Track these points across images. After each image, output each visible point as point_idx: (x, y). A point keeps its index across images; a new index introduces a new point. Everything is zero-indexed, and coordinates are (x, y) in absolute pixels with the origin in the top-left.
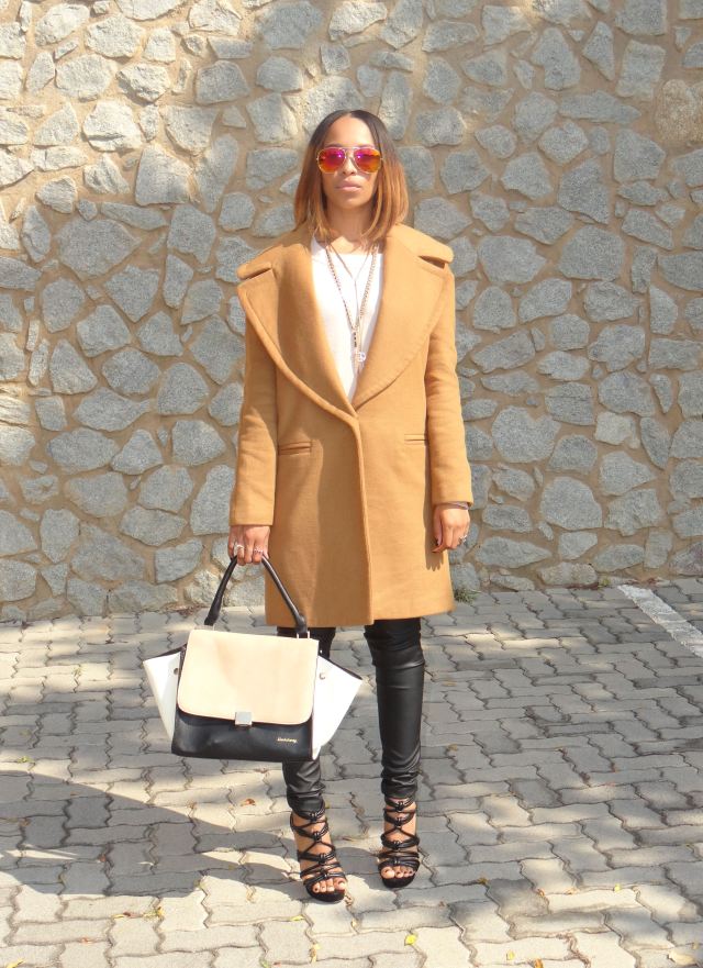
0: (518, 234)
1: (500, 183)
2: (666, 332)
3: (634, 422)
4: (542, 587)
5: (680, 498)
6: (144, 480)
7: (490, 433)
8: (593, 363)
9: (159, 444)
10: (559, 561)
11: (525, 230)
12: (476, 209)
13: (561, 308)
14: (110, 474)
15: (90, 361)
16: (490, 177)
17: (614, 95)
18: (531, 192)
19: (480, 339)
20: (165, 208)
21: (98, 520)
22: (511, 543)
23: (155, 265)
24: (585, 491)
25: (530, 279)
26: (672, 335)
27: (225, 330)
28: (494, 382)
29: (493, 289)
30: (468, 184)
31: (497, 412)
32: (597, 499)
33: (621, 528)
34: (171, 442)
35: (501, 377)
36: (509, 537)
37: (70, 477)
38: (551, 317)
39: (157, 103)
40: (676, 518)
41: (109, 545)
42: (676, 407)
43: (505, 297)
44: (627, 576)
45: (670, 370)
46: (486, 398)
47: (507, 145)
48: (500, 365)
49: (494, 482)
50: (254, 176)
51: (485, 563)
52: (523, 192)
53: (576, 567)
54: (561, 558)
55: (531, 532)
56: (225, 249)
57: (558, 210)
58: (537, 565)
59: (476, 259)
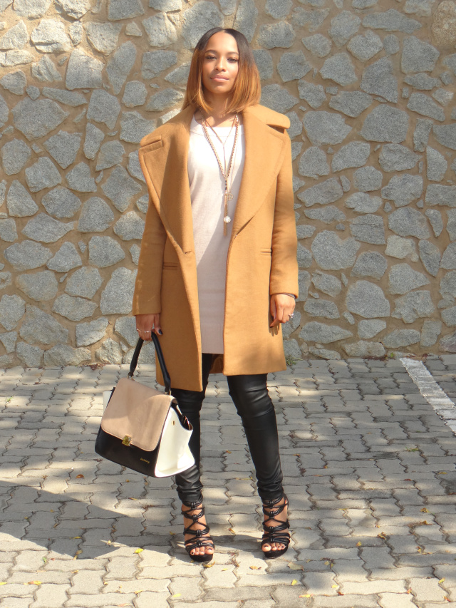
0: (332, 110)
1: (319, 74)
2: (438, 180)
3: (414, 243)
4: (345, 357)
5: (447, 297)
6: (69, 276)
7: (310, 249)
8: (385, 201)
9: (80, 252)
10: (358, 339)
11: (337, 107)
12: (302, 93)
13: (363, 162)
14: (46, 272)
15: (34, 195)
16: (312, 71)
17: (402, 12)
18: (341, 80)
19: (303, 183)
20: (86, 91)
21: (37, 303)
22: (323, 326)
23: (79, 130)
24: (378, 291)
25: (340, 141)
26: (443, 182)
27: (125, 175)
28: (313, 213)
29: (314, 148)
30: (296, 75)
31: (315, 233)
32: (386, 296)
33: (403, 317)
34: (88, 251)
35: (318, 210)
36: (322, 322)
37: (19, 273)
38: (354, 168)
39: (81, 20)
40: (443, 312)
41: (44, 320)
42: (445, 232)
43: (322, 155)
44: (408, 351)
45: (442, 207)
46: (308, 224)
47: (324, 48)
48: (318, 202)
49: (312, 283)
50: (147, 70)
51: (306, 340)
52: (335, 80)
53: (370, 344)
54: (360, 337)
55: (338, 319)
56: (126, 120)
57: (361, 93)
58: (342, 342)
59: (301, 128)
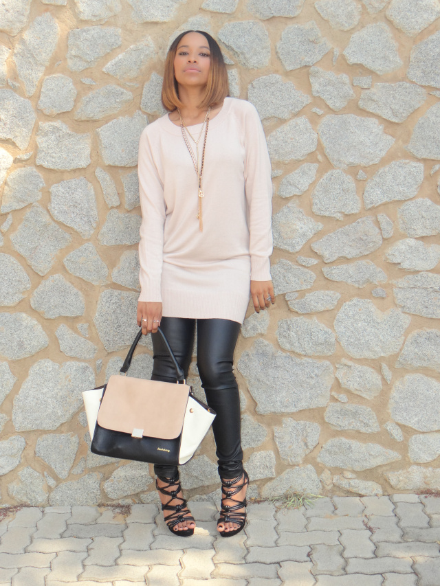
0: (363, 112)
1: (343, 57)
4: (389, 491)
7: (332, 327)
10: (410, 464)
11: (371, 108)
12: (316, 87)
13: (412, 192)
16: (331, 52)
18: (377, 66)
19: (320, 226)
22: (355, 444)
25: (377, 161)
27: (45, 218)
28: (336, 273)
29: (336, 172)
30: (307, 59)
31: (340, 303)
35: (344, 266)
36: (353, 437)
38: (400, 202)
43: (350, 181)
46: (328, 289)
47: (350, 15)
48: (344, 255)
49: (337, 379)
50: (75, 56)
51: (328, 465)
52: (368, 66)
53: (428, 471)
54: (412, 461)
55: (378, 433)
56: (46, 135)
57: (408, 85)
58: (384, 468)
59: (315, 140)
